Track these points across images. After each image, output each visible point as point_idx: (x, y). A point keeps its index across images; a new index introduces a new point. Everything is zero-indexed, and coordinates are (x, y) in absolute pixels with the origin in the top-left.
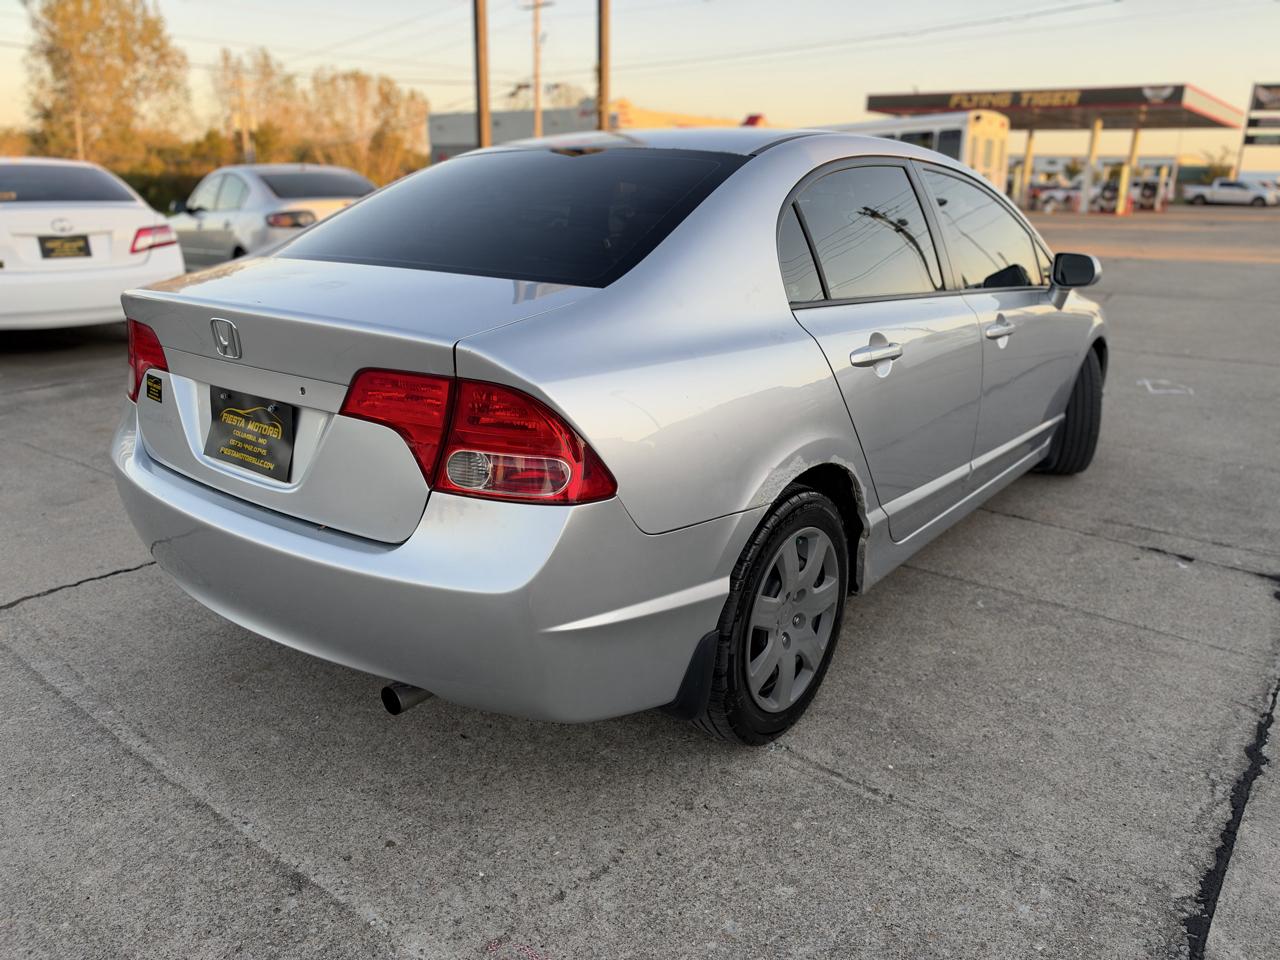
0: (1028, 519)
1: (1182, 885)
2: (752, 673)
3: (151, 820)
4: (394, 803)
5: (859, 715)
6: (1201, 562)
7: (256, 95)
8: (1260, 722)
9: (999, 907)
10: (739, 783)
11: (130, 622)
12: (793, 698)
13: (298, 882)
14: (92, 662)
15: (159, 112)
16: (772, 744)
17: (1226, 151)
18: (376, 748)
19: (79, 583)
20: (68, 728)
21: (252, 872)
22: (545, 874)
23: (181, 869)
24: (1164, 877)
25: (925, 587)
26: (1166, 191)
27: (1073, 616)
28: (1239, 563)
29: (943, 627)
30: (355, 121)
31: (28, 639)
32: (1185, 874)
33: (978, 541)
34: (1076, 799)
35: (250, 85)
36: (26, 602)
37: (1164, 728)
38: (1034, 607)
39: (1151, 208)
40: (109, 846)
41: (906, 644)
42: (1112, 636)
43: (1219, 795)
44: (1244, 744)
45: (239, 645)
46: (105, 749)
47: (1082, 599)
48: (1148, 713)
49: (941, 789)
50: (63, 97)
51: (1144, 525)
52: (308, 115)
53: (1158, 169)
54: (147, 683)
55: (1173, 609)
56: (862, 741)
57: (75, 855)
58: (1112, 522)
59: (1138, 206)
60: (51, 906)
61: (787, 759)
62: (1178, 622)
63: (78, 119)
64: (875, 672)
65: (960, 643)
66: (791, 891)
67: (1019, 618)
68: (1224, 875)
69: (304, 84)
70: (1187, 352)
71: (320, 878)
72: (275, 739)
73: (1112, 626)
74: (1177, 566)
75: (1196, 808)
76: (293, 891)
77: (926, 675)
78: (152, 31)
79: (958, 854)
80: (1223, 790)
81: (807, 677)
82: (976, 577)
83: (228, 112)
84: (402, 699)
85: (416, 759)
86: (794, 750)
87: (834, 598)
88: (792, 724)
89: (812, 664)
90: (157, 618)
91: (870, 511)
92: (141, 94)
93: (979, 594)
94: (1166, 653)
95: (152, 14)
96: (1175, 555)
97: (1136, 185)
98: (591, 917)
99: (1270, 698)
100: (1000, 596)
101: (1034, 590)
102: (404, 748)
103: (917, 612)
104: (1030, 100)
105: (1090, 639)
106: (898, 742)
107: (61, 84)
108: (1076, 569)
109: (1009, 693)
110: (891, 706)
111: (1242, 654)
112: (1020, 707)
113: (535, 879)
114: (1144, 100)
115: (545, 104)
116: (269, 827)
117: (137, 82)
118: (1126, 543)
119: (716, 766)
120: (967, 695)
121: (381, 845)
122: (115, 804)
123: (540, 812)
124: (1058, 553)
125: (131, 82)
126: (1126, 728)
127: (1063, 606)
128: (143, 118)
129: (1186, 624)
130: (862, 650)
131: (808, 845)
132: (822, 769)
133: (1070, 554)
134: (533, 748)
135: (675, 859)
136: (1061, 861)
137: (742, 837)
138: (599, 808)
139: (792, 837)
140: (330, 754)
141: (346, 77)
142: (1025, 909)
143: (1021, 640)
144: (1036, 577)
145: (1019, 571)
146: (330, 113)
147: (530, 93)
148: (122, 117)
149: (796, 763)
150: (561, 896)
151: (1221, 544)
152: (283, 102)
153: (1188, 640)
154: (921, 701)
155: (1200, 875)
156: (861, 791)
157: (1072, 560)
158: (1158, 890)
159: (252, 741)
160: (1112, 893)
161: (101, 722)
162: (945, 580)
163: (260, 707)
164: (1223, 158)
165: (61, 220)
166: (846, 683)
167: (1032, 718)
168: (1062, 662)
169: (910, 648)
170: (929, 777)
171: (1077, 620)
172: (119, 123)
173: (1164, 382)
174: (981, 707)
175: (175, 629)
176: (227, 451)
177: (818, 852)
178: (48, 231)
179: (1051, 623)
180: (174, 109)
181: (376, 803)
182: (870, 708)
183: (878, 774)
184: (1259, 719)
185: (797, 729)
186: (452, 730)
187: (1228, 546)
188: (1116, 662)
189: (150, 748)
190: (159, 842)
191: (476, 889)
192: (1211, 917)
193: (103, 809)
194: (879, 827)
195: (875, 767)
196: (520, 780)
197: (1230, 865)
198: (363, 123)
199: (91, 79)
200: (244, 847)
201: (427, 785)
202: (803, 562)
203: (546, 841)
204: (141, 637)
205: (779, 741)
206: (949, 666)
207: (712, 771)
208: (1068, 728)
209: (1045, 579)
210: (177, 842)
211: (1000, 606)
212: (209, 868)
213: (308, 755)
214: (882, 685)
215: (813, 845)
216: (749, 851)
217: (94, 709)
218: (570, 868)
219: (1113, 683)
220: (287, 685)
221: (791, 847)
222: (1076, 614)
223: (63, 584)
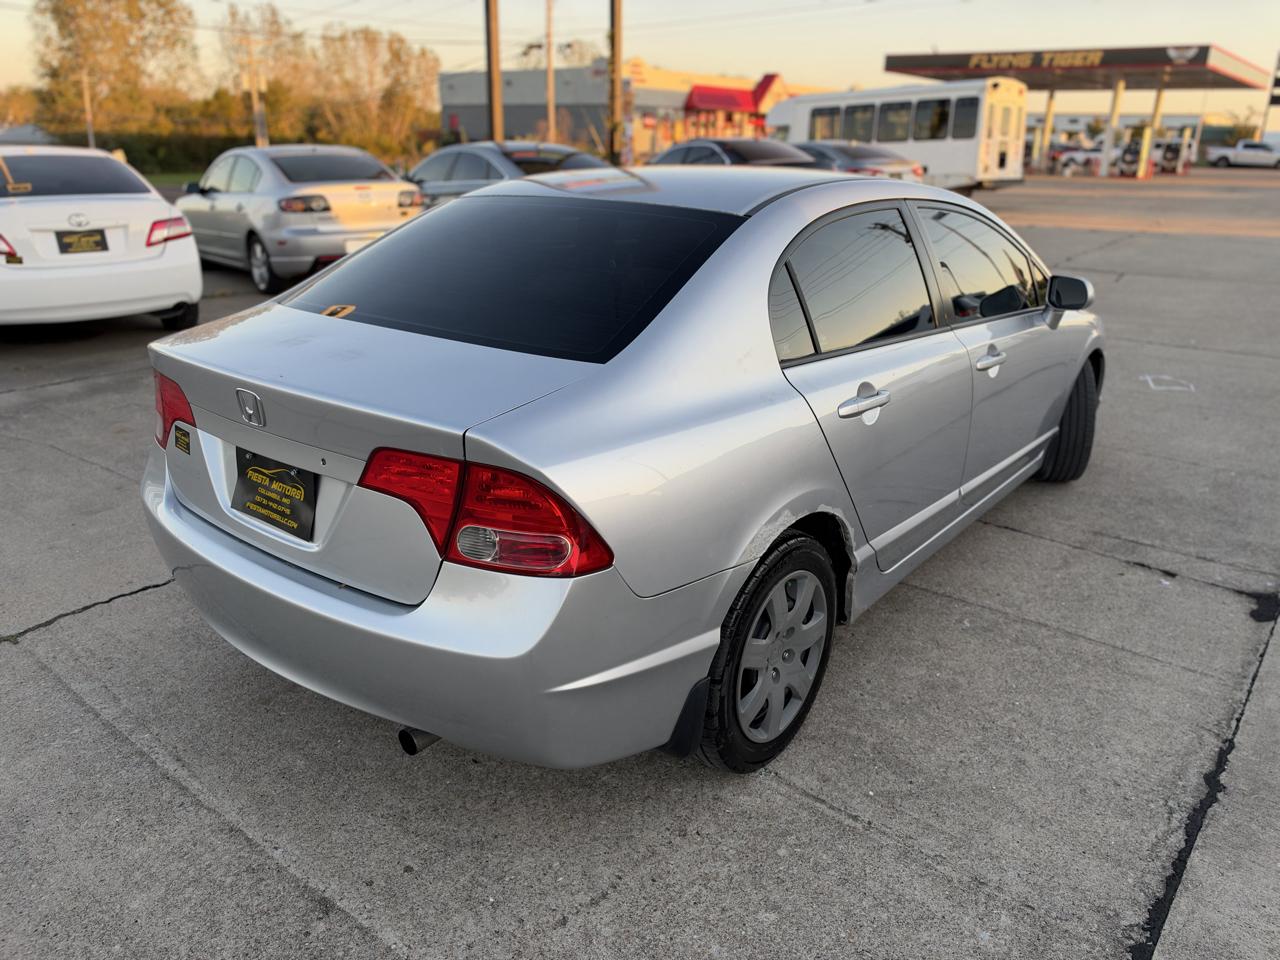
0: (1020, 531)
1: (1132, 913)
2: (742, 710)
3: (189, 845)
4: (412, 829)
5: (844, 740)
6: (1183, 577)
7: (264, 52)
8: (1221, 748)
9: (961, 934)
10: (730, 810)
11: (161, 641)
12: (782, 727)
13: (326, 906)
14: (128, 683)
15: (167, 71)
16: (762, 769)
17: (1252, 111)
18: (394, 773)
19: (111, 600)
20: (109, 751)
21: (283, 896)
22: (549, 899)
23: (219, 893)
24: (1116, 905)
25: (915, 605)
26: (1189, 154)
27: (1055, 636)
28: (1219, 578)
29: (930, 648)
30: (365, 79)
31: (66, 659)
32: (1135, 902)
33: (970, 555)
34: (1042, 827)
35: (258, 44)
36: (62, 620)
37: (1131, 753)
38: (1018, 626)
39: (1173, 171)
40: (153, 870)
41: (892, 665)
42: (1091, 658)
43: (1175, 823)
44: (1204, 771)
46: (144, 773)
47: (1064, 617)
48: (1116, 739)
49: (916, 816)
50: (70, 55)
51: (1131, 538)
52: (318, 73)
53: (1181, 130)
54: (180, 705)
55: (1151, 628)
56: (846, 767)
57: (122, 879)
58: (1102, 534)
59: (1158, 169)
60: (103, 929)
61: (774, 784)
62: (1155, 643)
63: (85, 79)
64: (862, 695)
65: (944, 664)
66: (773, 916)
67: (1003, 638)
68: (1171, 904)
70: (1193, 342)
71: (345, 902)
72: (301, 763)
73: (1092, 646)
74: (1160, 582)
75: (1152, 835)
76: (321, 916)
77: (910, 698)
79: (928, 882)
80: (1180, 817)
81: (795, 707)
82: (965, 594)
83: (236, 71)
84: (417, 743)
85: (431, 784)
86: (782, 776)
87: (822, 631)
88: (781, 750)
89: (801, 694)
90: (186, 637)
91: (858, 548)
92: (148, 52)
93: (966, 613)
94: (1140, 676)
96: (1159, 570)
97: (1158, 146)
98: (591, 942)
99: (1234, 723)
100: (987, 614)
101: (1019, 609)
102: (420, 773)
103: (906, 632)
104: (1052, 60)
105: (1069, 660)
106: (880, 767)
107: (67, 43)
108: (1062, 586)
109: (988, 717)
110: (875, 730)
111: (1212, 676)
112: (996, 732)
113: (540, 905)
114: (1169, 61)
115: (558, 62)
116: (298, 852)
117: (144, 39)
118: (1113, 557)
119: (709, 792)
120: (948, 719)
121: (400, 869)
122: (156, 828)
123: (546, 838)
124: (1046, 569)
125: (137, 38)
126: (1095, 754)
127: (1046, 626)
128: (150, 76)
129: (1162, 645)
130: (851, 672)
131: (790, 872)
132: (807, 795)
133: (1057, 570)
135: (668, 886)
136: (1023, 889)
137: (730, 864)
138: (599, 835)
139: (776, 863)
140: (351, 778)
141: (355, 35)
142: (986, 936)
143: (1003, 661)
144: (1023, 594)
145: (1006, 588)
146: (339, 71)
147: (542, 52)
148: (130, 75)
149: (783, 789)
150: (564, 922)
151: (1205, 559)
152: (292, 59)
153: (1162, 662)
154: (903, 725)
155: (1149, 903)
156: (842, 817)
157: (1058, 576)
158: (1109, 917)
159: (279, 765)
160: (1067, 920)
161: (139, 745)
162: (934, 597)
163: (285, 731)
164: (1248, 118)
165: (78, 215)
166: (834, 706)
167: (1006, 743)
168: (1040, 685)
169: (897, 670)
170: (906, 804)
171: (1058, 640)
172: (127, 81)
173: (1166, 377)
174: (961, 731)
175: (204, 648)
176: (253, 506)
177: (800, 878)
178: (65, 226)
179: (1033, 644)
180: (181, 67)
181: (394, 828)
182: (855, 733)
183: (859, 800)
184: (1221, 745)
185: (786, 755)
186: (464, 754)
187: (1211, 560)
188: (1092, 685)
189: (185, 772)
190: (198, 867)
191: (486, 914)
192: (1155, 945)
193: (145, 833)
194: (857, 855)
195: (856, 794)
196: (527, 806)
197: (1178, 893)
198: (373, 81)
199: (97, 37)
200: (275, 872)
201: (442, 811)
202: (791, 603)
203: (550, 867)
204: (172, 657)
205: (769, 767)
206: (933, 688)
207: (705, 797)
208: (1041, 754)
209: (1031, 596)
210: (214, 867)
211: (986, 625)
212: (244, 892)
213: (331, 779)
214: (867, 709)
215: (795, 871)
216: (736, 877)
217: (132, 732)
218: (572, 894)
219: (1086, 707)
220: (310, 708)
221: (775, 873)
222: (1059, 634)
223: (96, 601)
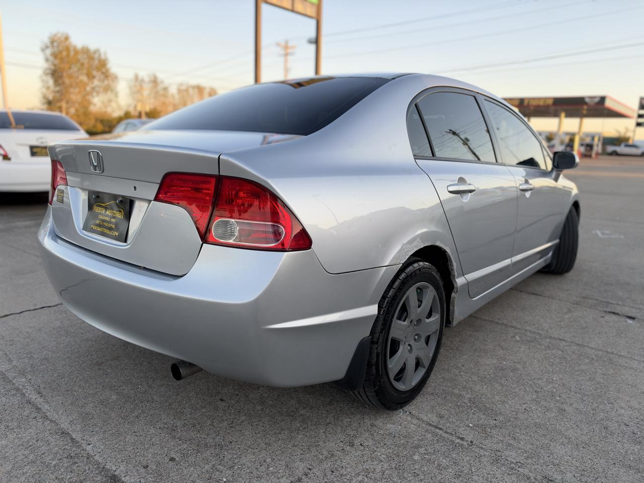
0: (541, 296)
2: (390, 366)
3: (34, 441)
4: (178, 436)
5: (451, 396)
6: (640, 319)
7: (149, 95)
10: (382, 432)
11: (45, 333)
12: (414, 383)
13: (114, 480)
14: (20, 353)
15: (103, 103)
16: (401, 410)
17: (627, 130)
18: (171, 404)
19: (22, 312)
21: (88, 473)
22: (263, 481)
23: (46, 470)
25: (486, 328)
26: (597, 148)
27: (570, 345)
29: (497, 349)
33: (514, 306)
34: (583, 448)
35: (147, 90)
37: (631, 408)
38: (548, 340)
39: (590, 156)
40: (7, 454)
41: (476, 358)
42: (594, 357)
45: (103, 346)
46: (16, 400)
47: (574, 337)
48: (620, 400)
49: (501, 439)
50: (58, 95)
51: (604, 300)
52: (175, 105)
53: (593, 138)
54: (48, 364)
55: (627, 343)
56: (453, 410)
58: (587, 298)
59: (583, 155)
61: (409, 418)
62: (631, 351)
63: (64, 105)
64: (459, 372)
65: (507, 358)
67: (540, 346)
69: (173, 90)
71: (127, 478)
72: (114, 397)
73: (593, 351)
74: (626, 321)
77: (489, 374)
78: (102, 65)
79: (514, 478)
81: (422, 372)
82: (514, 324)
83: (135, 102)
84: (183, 371)
85: (193, 411)
86: (414, 414)
87: (437, 326)
88: (413, 399)
89: (425, 364)
90: (60, 331)
91: (457, 278)
92: (95, 94)
93: (516, 333)
94: (627, 367)
95: (103, 57)
96: (624, 315)
97: (582, 145)
100: (529, 334)
101: (547, 331)
102: (187, 405)
103: (482, 341)
104: (529, 102)
105: (581, 358)
106: (475, 411)
107: (57, 89)
108: (570, 321)
109: (538, 386)
110: (469, 391)
112: (544, 394)
114: (586, 103)
116: (102, 447)
117: (93, 89)
118: (596, 309)
119: (368, 422)
120: (514, 386)
121: (167, 459)
122: (16, 430)
123: (263, 444)
124: (559, 313)
125: (91, 88)
126: (609, 408)
127: (564, 340)
128: (95, 105)
129: (636, 352)
130: (452, 360)
131: (423, 469)
132: (430, 425)
133: (565, 314)
134: (262, 407)
135: (342, 475)
137: (383, 463)
138: (297, 443)
139: (413, 464)
140: (144, 406)
141: (193, 87)
143: (542, 357)
144: (547, 325)
145: (538, 322)
148: (85, 104)
149: (415, 421)
152: (163, 99)
153: (638, 360)
154: (487, 389)
156: (454, 438)
157: (567, 317)
159: (101, 398)
161: (17, 385)
162: (497, 325)
163: (108, 380)
164: (625, 133)
165: (42, 138)
166: (443, 378)
167: (552, 400)
168: (566, 370)
169: (479, 360)
170: (494, 432)
171: (573, 348)
172: (83, 107)
173: (607, 232)
174: (522, 393)
175: (69, 337)
176: (95, 228)
177: (429, 474)
178: (35, 143)
179: (558, 349)
180: (110, 101)
181: (167, 435)
182: (458, 392)
183: (463, 429)
185: (415, 402)
186: (215, 396)
188: (598, 371)
189: (42, 400)
190: (36, 454)
193: (8, 433)
194: (465, 460)
195: (461, 425)
196: (252, 426)
199: (71, 86)
200: (85, 458)
201: (198, 427)
202: (420, 303)
203: (265, 461)
204: (50, 341)
205: (406, 408)
206: (502, 370)
207: (365, 424)
208: (574, 406)
209: (552, 326)
210: (46, 454)
211: (529, 339)
212: (62, 470)
213: (131, 407)
214: (464, 379)
215: (426, 469)
216: (387, 472)
217: (15, 377)
218: (278, 478)
219: (597, 382)
220: (126, 369)
221: (412, 470)
222: (572, 344)
223: (13, 312)
